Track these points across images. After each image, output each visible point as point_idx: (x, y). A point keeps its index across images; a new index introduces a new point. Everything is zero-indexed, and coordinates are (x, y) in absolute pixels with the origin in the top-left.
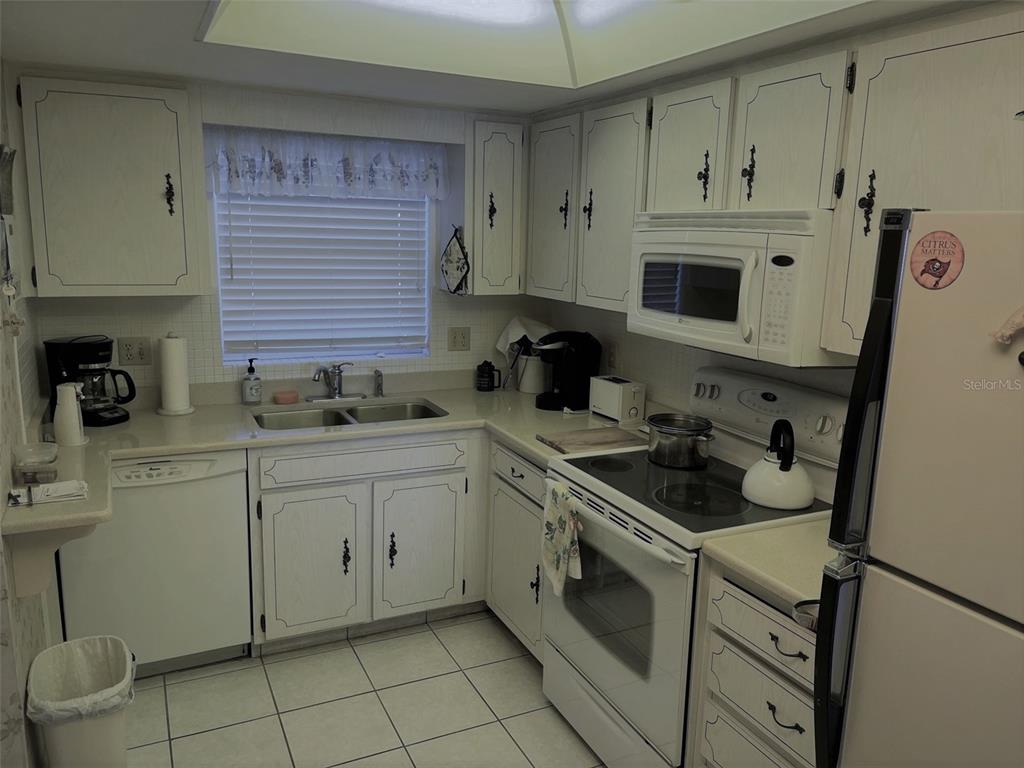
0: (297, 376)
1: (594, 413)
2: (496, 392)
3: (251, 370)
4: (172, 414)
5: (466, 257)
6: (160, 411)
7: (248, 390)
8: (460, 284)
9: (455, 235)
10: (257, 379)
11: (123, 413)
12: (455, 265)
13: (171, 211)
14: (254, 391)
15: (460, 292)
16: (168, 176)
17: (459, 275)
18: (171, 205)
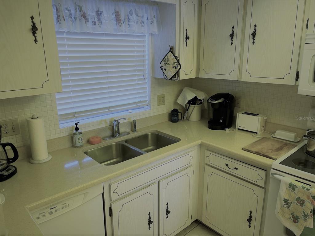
0: (96, 127)
1: (238, 129)
2: (179, 122)
3: (77, 129)
4: (41, 162)
5: (178, 61)
6: (32, 161)
7: (77, 140)
8: (175, 75)
9: (170, 51)
10: (81, 133)
11: (13, 169)
12: (172, 66)
13: (36, 41)
14: (80, 140)
15: (174, 79)
16: (32, 18)
17: (175, 71)
18: (35, 37)
